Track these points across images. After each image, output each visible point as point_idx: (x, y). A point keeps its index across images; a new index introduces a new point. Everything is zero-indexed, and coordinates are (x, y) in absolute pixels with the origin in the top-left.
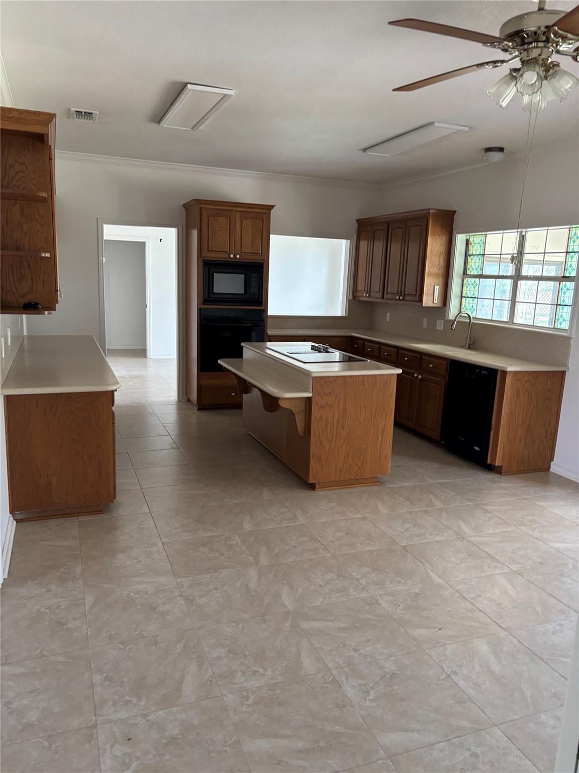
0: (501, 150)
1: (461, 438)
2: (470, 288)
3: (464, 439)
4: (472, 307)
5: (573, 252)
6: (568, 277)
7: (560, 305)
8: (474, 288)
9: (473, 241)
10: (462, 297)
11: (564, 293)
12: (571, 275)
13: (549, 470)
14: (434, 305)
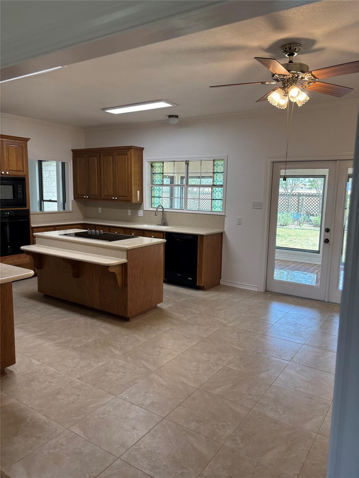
0: (177, 117)
1: (178, 274)
2: (157, 192)
3: (180, 275)
4: (159, 202)
5: (217, 172)
6: (216, 185)
7: (213, 199)
8: (159, 191)
9: (155, 165)
10: (152, 197)
11: (215, 193)
12: (217, 184)
13: (220, 284)
14: (138, 202)
